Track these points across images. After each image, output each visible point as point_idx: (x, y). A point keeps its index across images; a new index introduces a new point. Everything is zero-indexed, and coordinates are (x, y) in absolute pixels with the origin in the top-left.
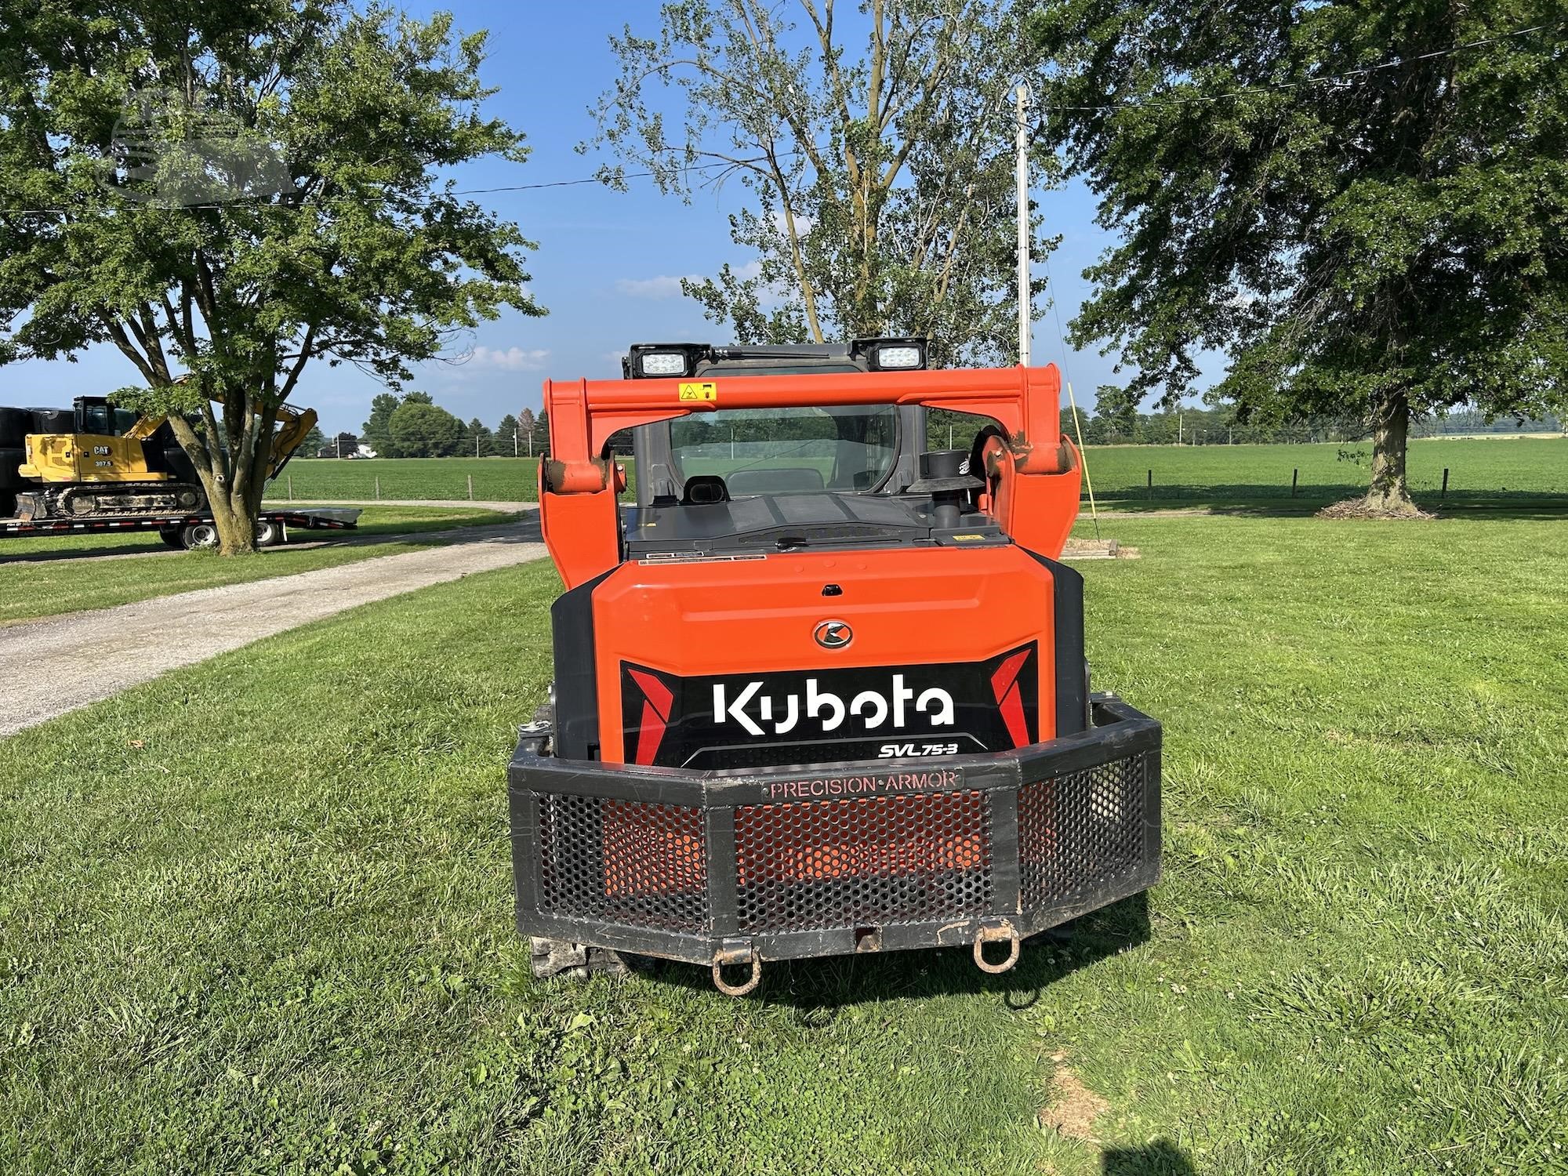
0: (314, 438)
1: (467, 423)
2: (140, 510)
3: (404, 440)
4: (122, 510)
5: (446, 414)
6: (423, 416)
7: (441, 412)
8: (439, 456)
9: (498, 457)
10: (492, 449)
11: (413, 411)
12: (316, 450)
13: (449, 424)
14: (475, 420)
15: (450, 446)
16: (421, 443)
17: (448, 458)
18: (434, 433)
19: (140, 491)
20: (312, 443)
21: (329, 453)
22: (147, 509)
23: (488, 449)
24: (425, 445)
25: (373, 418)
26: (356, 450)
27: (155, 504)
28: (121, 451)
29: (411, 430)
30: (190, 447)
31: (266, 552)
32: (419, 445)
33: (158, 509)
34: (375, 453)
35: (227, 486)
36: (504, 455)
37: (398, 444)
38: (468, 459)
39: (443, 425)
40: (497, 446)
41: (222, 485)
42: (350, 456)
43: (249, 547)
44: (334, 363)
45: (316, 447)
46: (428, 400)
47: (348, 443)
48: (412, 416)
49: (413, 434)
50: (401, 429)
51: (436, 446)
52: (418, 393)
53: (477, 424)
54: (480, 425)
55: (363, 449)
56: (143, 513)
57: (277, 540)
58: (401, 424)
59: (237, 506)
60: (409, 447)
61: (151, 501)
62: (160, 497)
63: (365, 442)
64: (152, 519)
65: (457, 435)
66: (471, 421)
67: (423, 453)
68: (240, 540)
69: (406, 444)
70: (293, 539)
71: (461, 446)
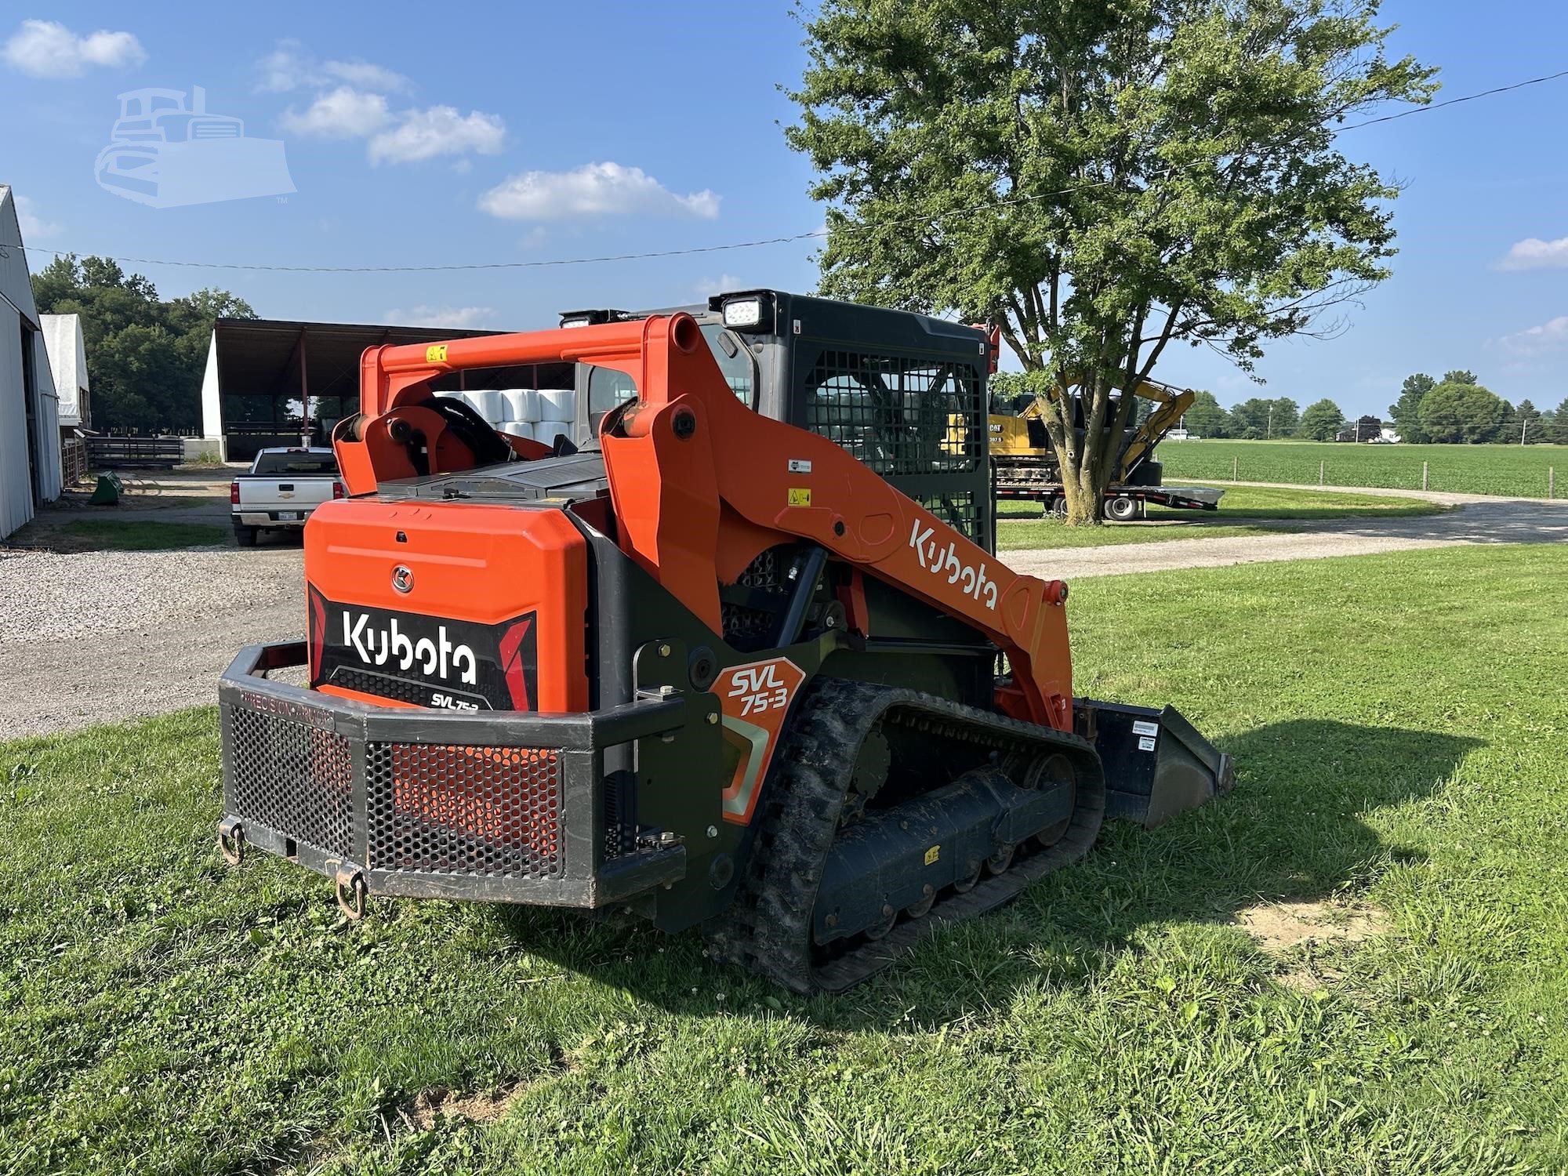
0: (1335, 421)
1: (1515, 405)
2: (1020, 480)
3: (1434, 424)
4: (1007, 480)
5: (1490, 395)
6: (1461, 397)
7: (1483, 392)
8: (1475, 442)
9: (1551, 445)
10: (1543, 436)
11: (1449, 392)
12: (1335, 434)
13: (1492, 407)
14: (1527, 402)
15: (1490, 432)
16: (1454, 427)
17: (1487, 445)
18: (1472, 417)
19: (1022, 465)
20: (1331, 427)
21: (1348, 437)
22: (1026, 480)
23: (1538, 435)
24: (1459, 430)
25: (1402, 401)
26: (1378, 434)
27: (1033, 477)
28: (1010, 428)
29: (1443, 413)
30: (1051, 424)
31: (1108, 526)
32: (1453, 429)
33: (1035, 480)
34: (1399, 438)
35: (1077, 462)
36: (1559, 443)
37: (1426, 428)
38: (1508, 446)
39: (1483, 407)
40: (1550, 432)
41: (1072, 461)
42: (1371, 441)
43: (1091, 519)
44: (1195, 343)
45: (1335, 431)
46: (1470, 380)
47: (1370, 427)
48: (1448, 398)
49: (1446, 417)
50: (1433, 412)
51: (1472, 431)
52: (1460, 373)
53: (1528, 406)
54: (1531, 408)
55: (1386, 434)
56: (1023, 484)
57: (1137, 516)
58: (1432, 407)
59: (1084, 481)
60: (1438, 432)
61: (1030, 473)
62: (1037, 470)
63: (1391, 426)
64: (1028, 490)
65: (1500, 418)
66: (1521, 402)
67: (1456, 439)
68: (1083, 512)
69: (1436, 429)
70: (1154, 516)
71: (1503, 431)
